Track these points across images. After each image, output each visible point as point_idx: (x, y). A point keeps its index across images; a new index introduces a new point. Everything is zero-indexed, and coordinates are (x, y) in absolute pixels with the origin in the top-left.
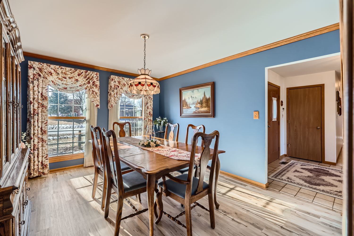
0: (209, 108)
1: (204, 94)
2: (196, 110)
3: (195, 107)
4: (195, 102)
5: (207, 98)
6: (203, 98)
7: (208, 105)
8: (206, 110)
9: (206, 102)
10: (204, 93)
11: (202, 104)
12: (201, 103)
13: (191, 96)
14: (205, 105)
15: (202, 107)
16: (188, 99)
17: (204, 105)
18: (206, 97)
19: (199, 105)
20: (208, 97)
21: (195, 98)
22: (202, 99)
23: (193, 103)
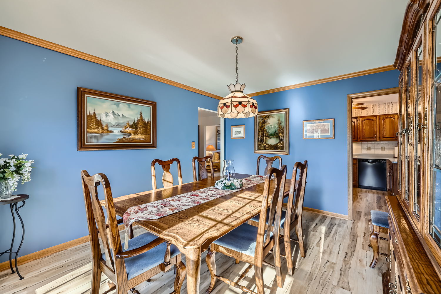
0: (148, 136)
1: (141, 115)
2: (123, 137)
3: (121, 132)
4: (123, 123)
5: (144, 121)
6: (138, 120)
7: (146, 131)
8: (144, 138)
9: (145, 127)
10: (141, 113)
11: (136, 128)
12: (135, 126)
13: (113, 112)
14: (142, 131)
15: (136, 133)
16: (104, 115)
17: (140, 130)
18: (144, 119)
19: (130, 129)
20: (147, 121)
21: (121, 116)
22: (136, 121)
23: (118, 125)
